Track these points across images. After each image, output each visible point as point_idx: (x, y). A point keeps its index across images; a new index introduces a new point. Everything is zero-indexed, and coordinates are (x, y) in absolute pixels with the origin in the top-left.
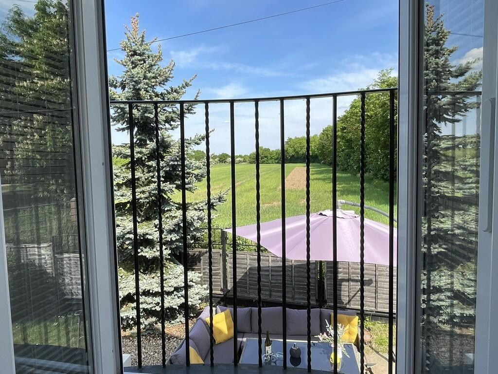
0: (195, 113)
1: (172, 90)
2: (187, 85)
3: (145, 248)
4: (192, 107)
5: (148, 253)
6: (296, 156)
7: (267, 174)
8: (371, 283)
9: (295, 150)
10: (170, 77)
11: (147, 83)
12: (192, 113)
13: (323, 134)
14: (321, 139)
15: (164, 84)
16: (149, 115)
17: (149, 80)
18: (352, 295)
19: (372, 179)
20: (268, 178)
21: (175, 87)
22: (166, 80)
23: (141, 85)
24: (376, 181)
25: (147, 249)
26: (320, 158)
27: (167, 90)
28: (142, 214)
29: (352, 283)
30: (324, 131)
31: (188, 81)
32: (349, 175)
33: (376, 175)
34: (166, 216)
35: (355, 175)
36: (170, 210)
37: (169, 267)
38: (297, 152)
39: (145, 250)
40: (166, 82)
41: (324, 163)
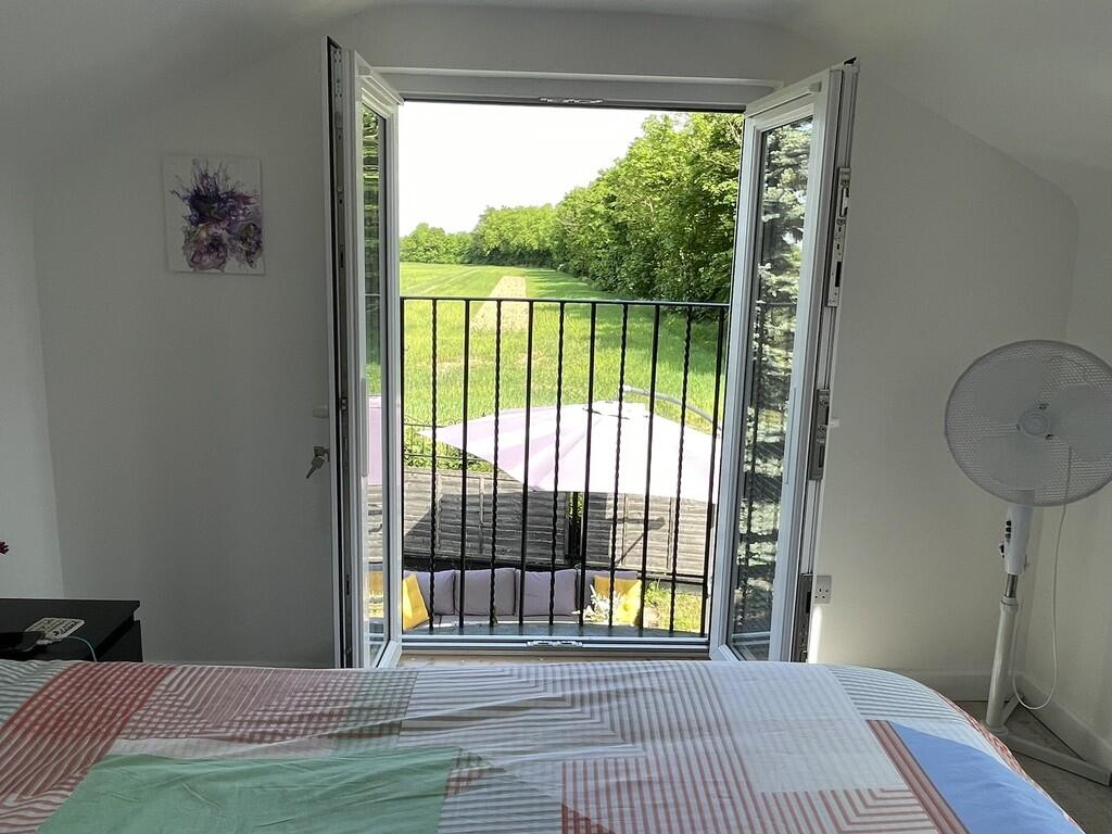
6: (502, 249)
8: (662, 525)
9: (501, 236)
13: (565, 205)
14: (559, 216)
18: (628, 545)
26: (555, 258)
29: (629, 526)
38: (506, 242)
41: (565, 270)
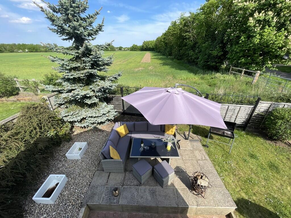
0: (103, 31)
1: (90, 16)
2: (97, 13)
3: (87, 99)
4: (101, 27)
5: (89, 102)
6: (147, 48)
7: (136, 56)
10: (86, 7)
11: (72, 10)
12: (101, 31)
14: (156, 42)
15: (84, 12)
16: (77, 32)
17: (73, 8)
19: (173, 59)
20: (137, 57)
21: (91, 14)
22: (85, 9)
23: (69, 11)
24: (175, 60)
25: (88, 100)
26: (155, 49)
27: (87, 16)
28: (84, 82)
30: (157, 39)
31: (98, 11)
32: (165, 57)
33: (175, 57)
34: (95, 84)
35: (167, 57)
36: (97, 81)
37: (100, 105)
38: (147, 47)
39: (87, 100)
40: (85, 10)
41: (156, 52)
